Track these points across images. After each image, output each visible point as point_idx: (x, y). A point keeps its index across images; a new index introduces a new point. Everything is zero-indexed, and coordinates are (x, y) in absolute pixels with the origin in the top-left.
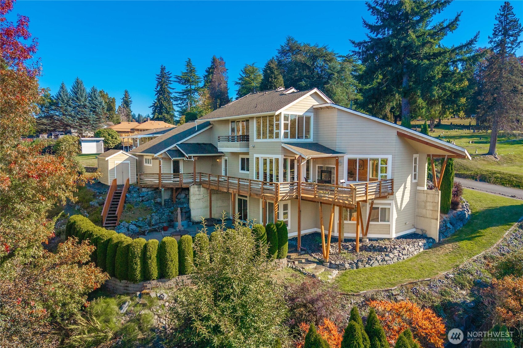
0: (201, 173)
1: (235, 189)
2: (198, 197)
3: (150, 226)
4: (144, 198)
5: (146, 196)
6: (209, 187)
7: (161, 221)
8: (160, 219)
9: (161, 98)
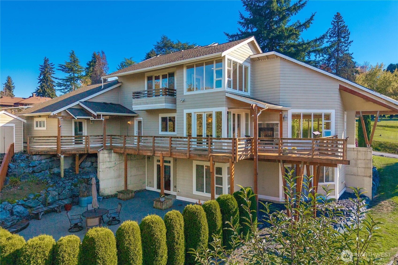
0: (112, 135)
1: (164, 151)
2: (108, 165)
3: (45, 205)
4: (35, 169)
5: (39, 166)
6: (125, 151)
7: (61, 197)
8: (59, 194)
9: (44, 86)
